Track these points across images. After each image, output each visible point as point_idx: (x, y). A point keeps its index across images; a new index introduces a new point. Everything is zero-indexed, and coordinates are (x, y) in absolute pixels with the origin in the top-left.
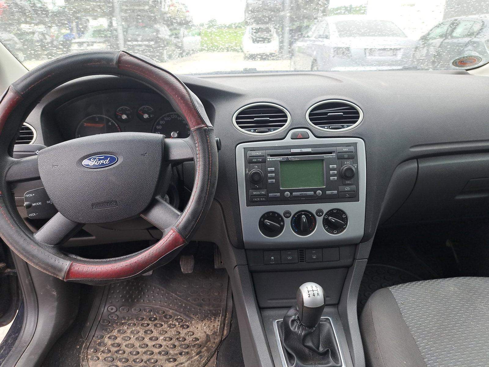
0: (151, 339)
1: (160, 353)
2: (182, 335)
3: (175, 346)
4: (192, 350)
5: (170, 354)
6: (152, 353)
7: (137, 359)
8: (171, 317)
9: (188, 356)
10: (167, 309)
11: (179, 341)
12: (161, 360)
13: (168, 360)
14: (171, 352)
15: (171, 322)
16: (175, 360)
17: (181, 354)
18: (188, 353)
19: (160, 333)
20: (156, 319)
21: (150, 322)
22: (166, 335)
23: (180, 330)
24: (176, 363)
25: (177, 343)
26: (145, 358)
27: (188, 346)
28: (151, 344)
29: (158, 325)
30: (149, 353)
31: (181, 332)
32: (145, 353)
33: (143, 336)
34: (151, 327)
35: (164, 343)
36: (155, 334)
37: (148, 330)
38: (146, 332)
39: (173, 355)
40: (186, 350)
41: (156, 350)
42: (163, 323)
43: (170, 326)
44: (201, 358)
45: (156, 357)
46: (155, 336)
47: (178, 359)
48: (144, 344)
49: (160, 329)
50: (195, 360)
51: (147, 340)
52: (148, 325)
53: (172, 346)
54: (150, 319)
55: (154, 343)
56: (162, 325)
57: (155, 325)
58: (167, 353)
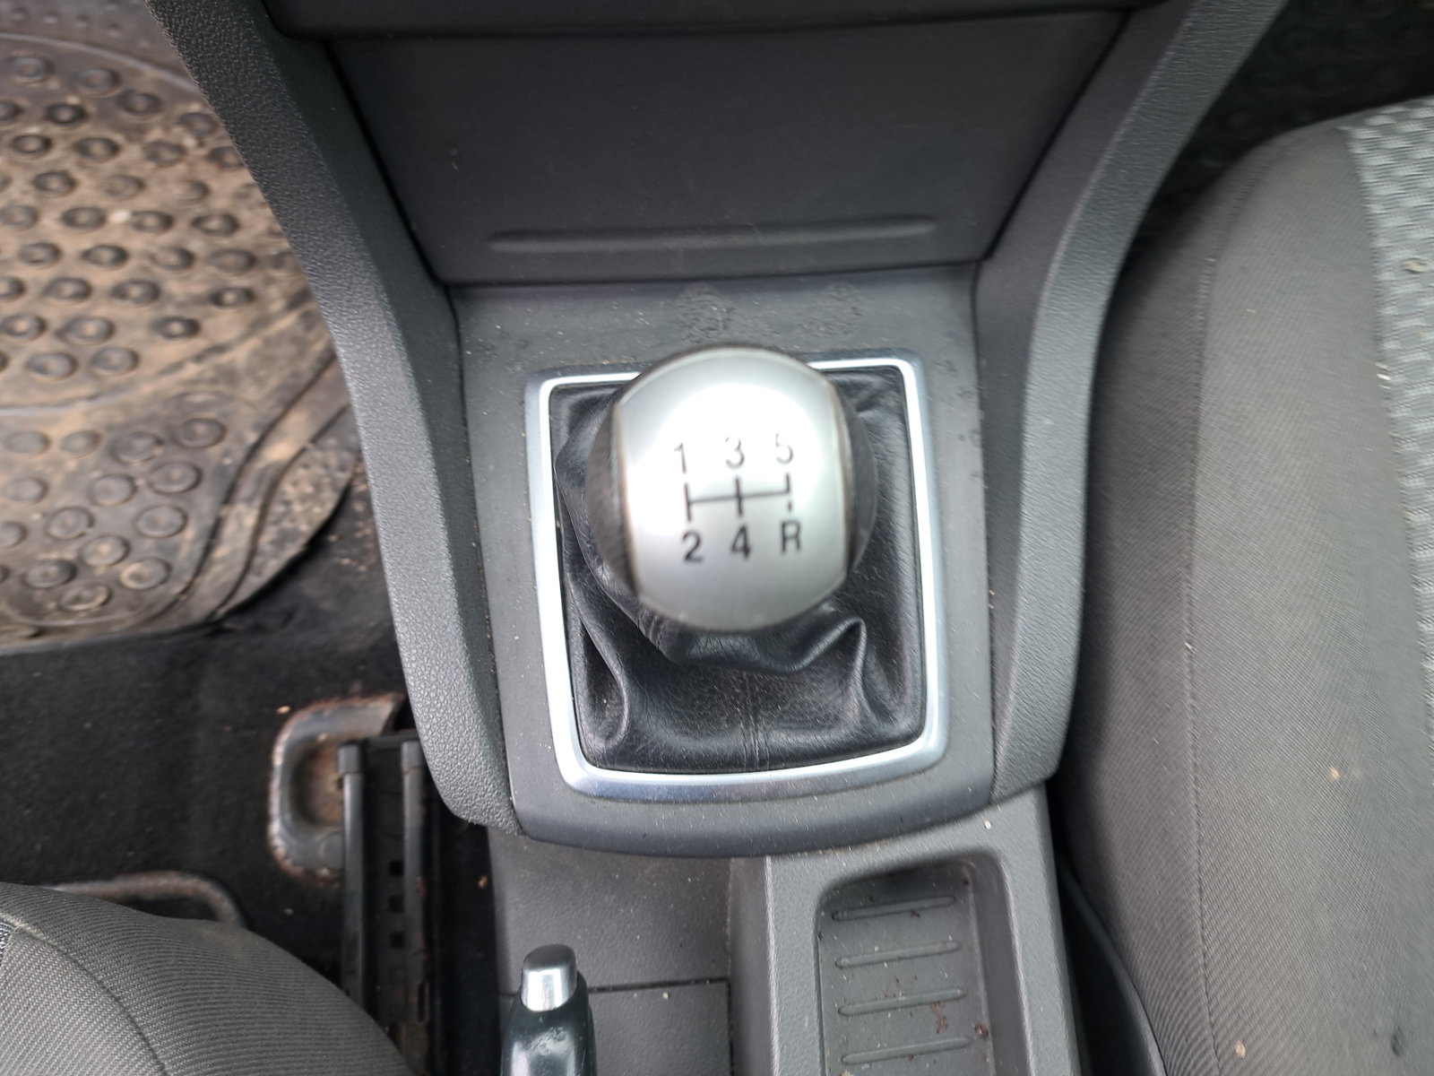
0: (69, 219)
1: (119, 292)
2: (220, 203)
3: (188, 259)
4: (270, 281)
5: (170, 297)
6: (85, 291)
7: (17, 317)
8: (155, 104)
9: (251, 312)
10: (130, 62)
11: (209, 232)
12: (131, 325)
13: (161, 327)
14: (176, 286)
15: (155, 134)
16: (193, 328)
17: (216, 299)
18: (249, 296)
19: (112, 192)
20: (80, 115)
21: (53, 130)
22: (145, 202)
23: (206, 172)
24: (199, 343)
25: (196, 245)
26: (55, 311)
27: (250, 261)
28: (73, 243)
29: (97, 149)
30: (69, 289)
31: (214, 185)
32: (51, 289)
33: (30, 200)
34: (60, 157)
35: (136, 243)
36: (87, 192)
37: (51, 173)
38: (39, 183)
39: (181, 305)
40: (242, 282)
41: (103, 278)
42: (118, 138)
43: (153, 152)
44: (309, 328)
45: (105, 310)
46: (89, 203)
47: (207, 325)
48: (43, 245)
49: (109, 166)
50: (281, 334)
51: (50, 226)
52: (47, 144)
53: (173, 259)
54: (51, 115)
55: (86, 241)
56: (114, 149)
57: (82, 148)
58: (154, 293)
